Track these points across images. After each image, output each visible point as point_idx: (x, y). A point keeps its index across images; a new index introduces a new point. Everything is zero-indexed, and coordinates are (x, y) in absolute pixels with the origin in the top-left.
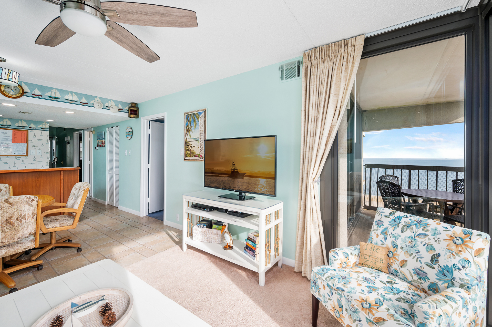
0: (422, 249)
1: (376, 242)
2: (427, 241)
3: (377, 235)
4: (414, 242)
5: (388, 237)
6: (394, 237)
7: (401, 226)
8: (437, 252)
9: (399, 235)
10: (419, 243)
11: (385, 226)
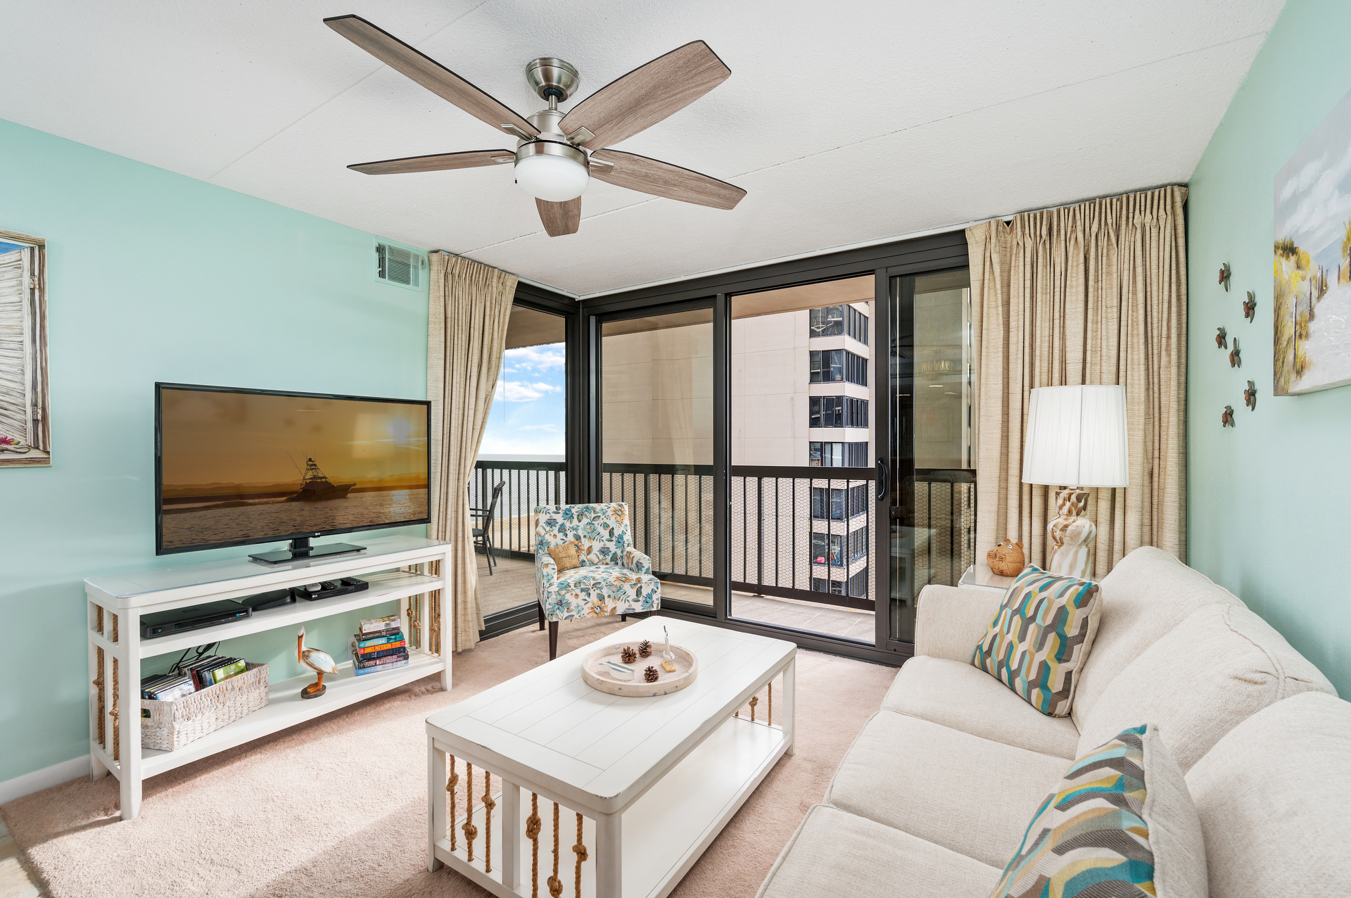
0: (600, 529)
1: (556, 543)
2: (602, 521)
3: (555, 536)
4: (592, 527)
5: (568, 532)
6: (574, 529)
7: (575, 517)
8: (611, 527)
9: (578, 526)
10: (596, 525)
11: (560, 523)
